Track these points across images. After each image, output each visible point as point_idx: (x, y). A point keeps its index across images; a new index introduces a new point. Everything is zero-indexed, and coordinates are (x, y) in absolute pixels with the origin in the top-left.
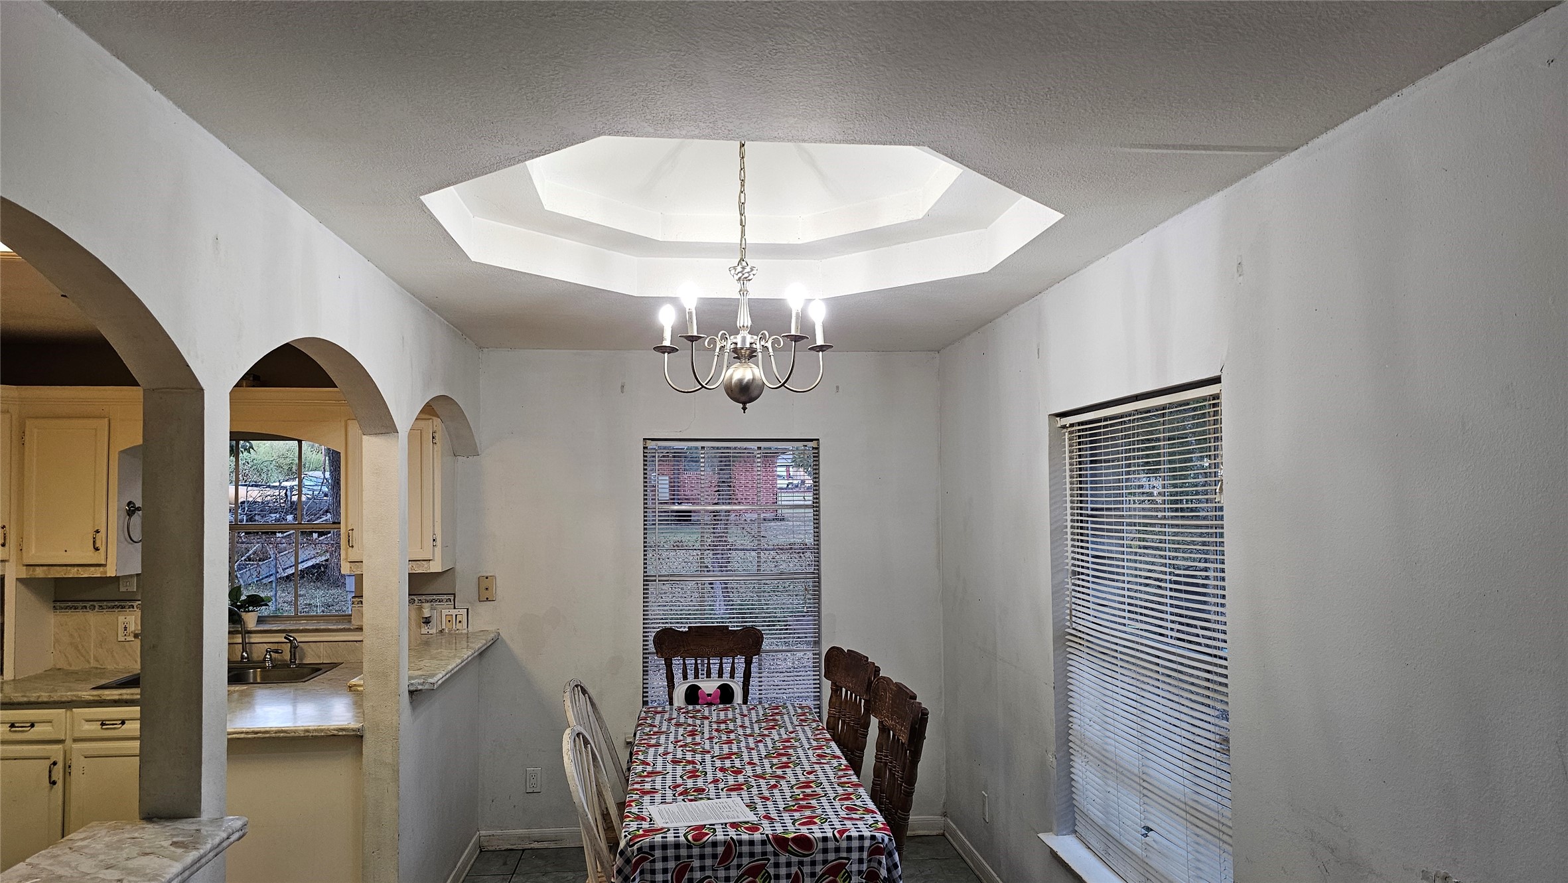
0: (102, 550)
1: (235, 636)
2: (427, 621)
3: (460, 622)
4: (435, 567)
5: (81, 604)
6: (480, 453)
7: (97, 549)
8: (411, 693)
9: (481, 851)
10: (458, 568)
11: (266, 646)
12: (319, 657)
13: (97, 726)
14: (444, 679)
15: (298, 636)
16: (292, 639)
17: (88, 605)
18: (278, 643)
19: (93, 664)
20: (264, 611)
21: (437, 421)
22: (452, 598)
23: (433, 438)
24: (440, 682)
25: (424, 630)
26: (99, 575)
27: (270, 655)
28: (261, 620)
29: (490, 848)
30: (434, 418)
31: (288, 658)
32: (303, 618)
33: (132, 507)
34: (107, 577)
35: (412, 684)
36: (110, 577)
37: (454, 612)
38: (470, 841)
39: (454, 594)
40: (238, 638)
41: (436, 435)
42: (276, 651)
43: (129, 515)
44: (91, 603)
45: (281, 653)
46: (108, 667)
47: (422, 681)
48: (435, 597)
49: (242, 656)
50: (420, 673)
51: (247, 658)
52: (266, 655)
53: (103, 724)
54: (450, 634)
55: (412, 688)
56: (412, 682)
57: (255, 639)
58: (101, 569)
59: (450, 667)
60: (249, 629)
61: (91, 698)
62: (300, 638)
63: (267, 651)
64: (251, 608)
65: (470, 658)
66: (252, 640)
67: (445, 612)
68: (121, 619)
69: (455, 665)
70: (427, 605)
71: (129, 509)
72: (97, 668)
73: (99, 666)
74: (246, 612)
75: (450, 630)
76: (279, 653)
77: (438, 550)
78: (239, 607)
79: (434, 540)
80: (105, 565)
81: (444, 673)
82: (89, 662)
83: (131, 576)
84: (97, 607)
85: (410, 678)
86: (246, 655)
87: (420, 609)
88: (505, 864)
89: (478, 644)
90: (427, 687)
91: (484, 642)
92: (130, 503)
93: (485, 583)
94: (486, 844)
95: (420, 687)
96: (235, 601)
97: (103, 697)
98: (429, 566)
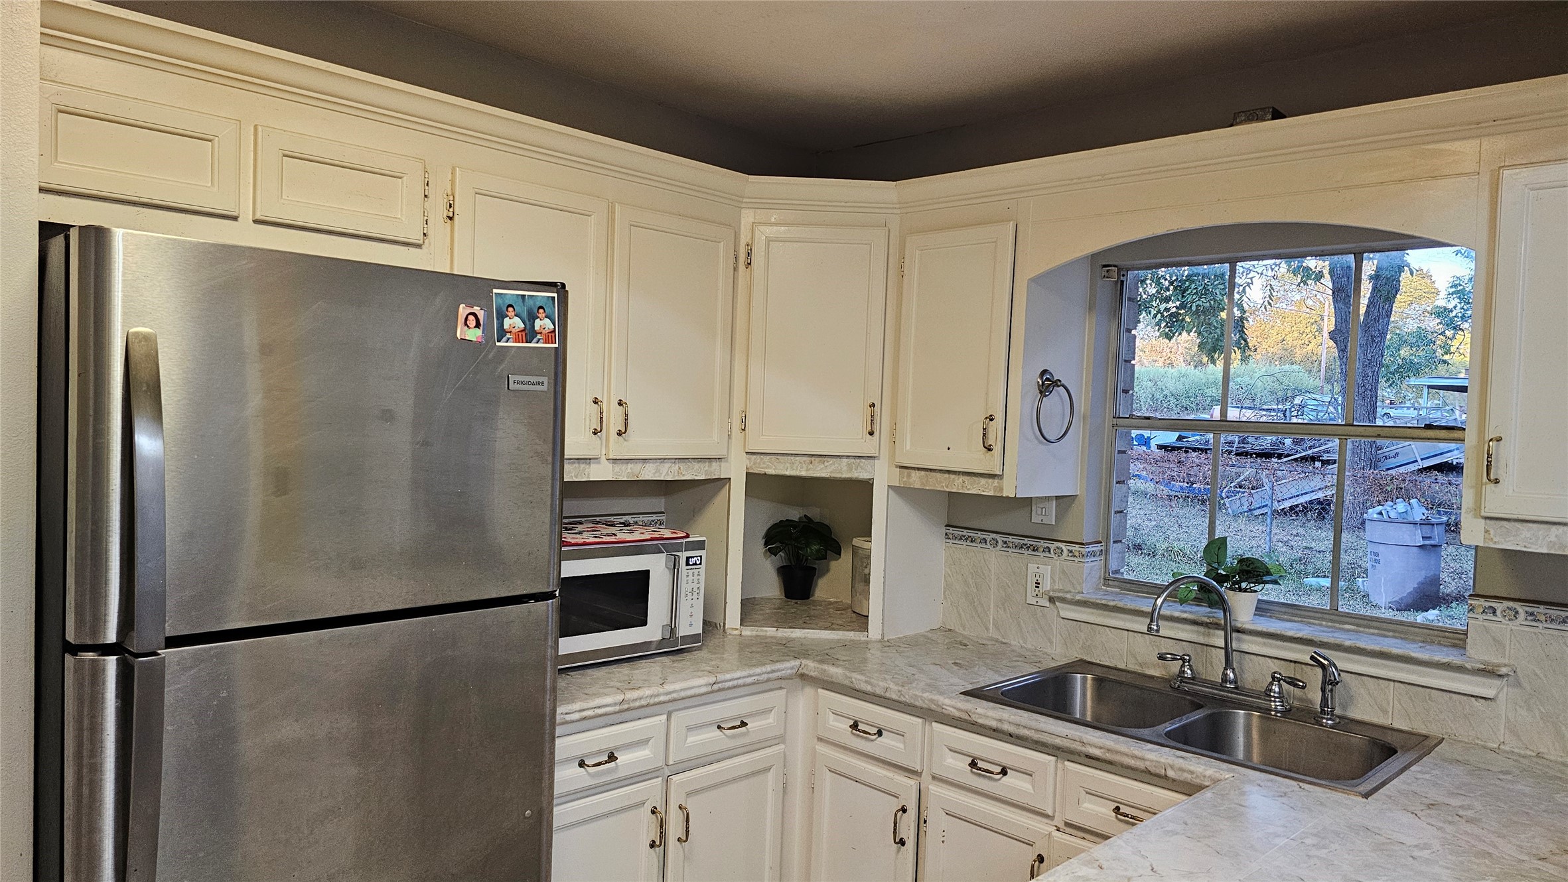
0: (998, 448)
1: (1212, 631)
5: (980, 535)
7: (989, 449)
11: (1274, 666)
12: (1385, 712)
13: (963, 764)
15: (1339, 658)
16: (1326, 662)
17: (989, 537)
18: (1295, 662)
19: (992, 632)
20: (1269, 593)
26: (991, 494)
27: (1280, 686)
28: (1262, 609)
31: (1317, 697)
32: (1348, 620)
33: (1048, 379)
34: (1002, 497)
36: (1008, 497)
40: (1218, 637)
42: (1293, 682)
43: (1041, 392)
44: (994, 536)
45: (1303, 688)
46: (1013, 643)
49: (1225, 675)
51: (1235, 682)
52: (1271, 684)
53: (973, 764)
57: (1251, 645)
58: (996, 482)
60: (1239, 625)
61: (957, 714)
62: (1343, 662)
63: (1273, 678)
64: (1244, 585)
66: (1245, 647)
68: (1032, 567)
71: (1043, 383)
72: (997, 640)
73: (1000, 639)
74: (1234, 590)
76: (1295, 685)
78: (1221, 579)
80: (1000, 477)
82: (987, 629)
83: (1048, 499)
84: (1000, 543)
86: (1232, 675)
92: (1044, 372)
96: (1216, 565)
97: (974, 718)
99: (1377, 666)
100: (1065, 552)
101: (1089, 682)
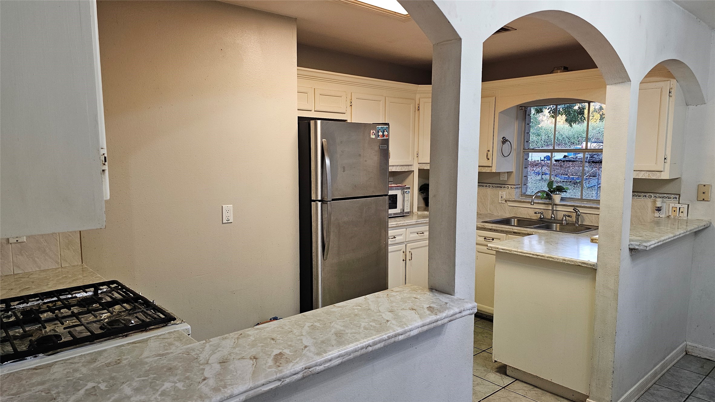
0: (491, 159)
1: (549, 206)
2: (659, 209)
3: (682, 212)
4: (665, 176)
5: (485, 184)
6: (706, 101)
7: (488, 159)
8: (631, 250)
9: (687, 354)
10: (684, 178)
11: (564, 213)
12: (592, 222)
13: (482, 239)
14: (656, 245)
15: (581, 210)
16: (577, 210)
17: (488, 185)
18: (570, 212)
19: (489, 212)
20: (563, 195)
21: (674, 81)
22: (678, 197)
23: (670, 92)
24: (652, 246)
25: (657, 214)
26: (489, 171)
27: (566, 218)
28: (562, 199)
29: (693, 354)
30: (672, 80)
31: (574, 220)
32: (585, 201)
33: (504, 140)
34: (492, 172)
35: (631, 244)
36: (493, 172)
37: (678, 206)
38: (678, 346)
39: (679, 195)
40: (550, 207)
41: (672, 91)
42: (569, 216)
43: (503, 143)
44: (489, 184)
45: (571, 217)
46: (495, 214)
47: (639, 243)
48: (665, 195)
49: (552, 216)
50: (640, 238)
51: (554, 218)
52: (563, 217)
53: (485, 239)
54: (674, 218)
55: (631, 247)
56: (632, 243)
57: (559, 208)
58: (490, 168)
59: (663, 238)
60: (556, 203)
61: (481, 226)
62: (582, 210)
63: (564, 215)
64: (558, 192)
65: (682, 235)
66: (558, 209)
67: (672, 205)
68: (500, 192)
69: (667, 237)
70: (658, 199)
71: (503, 140)
72: (490, 214)
73: (491, 213)
74: (555, 194)
75: (675, 217)
76: (570, 217)
77: (668, 165)
78: (551, 192)
79: (665, 159)
80: (491, 167)
81: (656, 241)
82: (487, 211)
83: (505, 173)
84: (491, 186)
85: (630, 240)
86: (553, 216)
87: (655, 202)
88: (702, 367)
89: (693, 227)
90: (641, 248)
91: (696, 226)
92: (504, 137)
93: (703, 189)
94: (690, 350)
95: (637, 247)
96: (550, 188)
97: (485, 227)
98: (661, 175)
99: (591, 211)
100: (510, 188)
101: (516, 221)
